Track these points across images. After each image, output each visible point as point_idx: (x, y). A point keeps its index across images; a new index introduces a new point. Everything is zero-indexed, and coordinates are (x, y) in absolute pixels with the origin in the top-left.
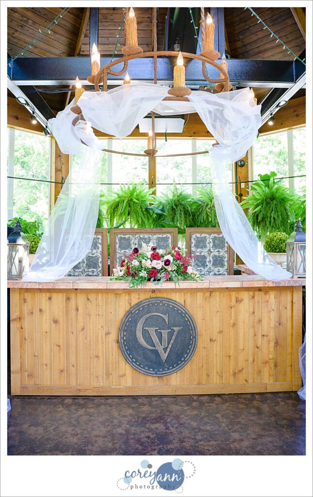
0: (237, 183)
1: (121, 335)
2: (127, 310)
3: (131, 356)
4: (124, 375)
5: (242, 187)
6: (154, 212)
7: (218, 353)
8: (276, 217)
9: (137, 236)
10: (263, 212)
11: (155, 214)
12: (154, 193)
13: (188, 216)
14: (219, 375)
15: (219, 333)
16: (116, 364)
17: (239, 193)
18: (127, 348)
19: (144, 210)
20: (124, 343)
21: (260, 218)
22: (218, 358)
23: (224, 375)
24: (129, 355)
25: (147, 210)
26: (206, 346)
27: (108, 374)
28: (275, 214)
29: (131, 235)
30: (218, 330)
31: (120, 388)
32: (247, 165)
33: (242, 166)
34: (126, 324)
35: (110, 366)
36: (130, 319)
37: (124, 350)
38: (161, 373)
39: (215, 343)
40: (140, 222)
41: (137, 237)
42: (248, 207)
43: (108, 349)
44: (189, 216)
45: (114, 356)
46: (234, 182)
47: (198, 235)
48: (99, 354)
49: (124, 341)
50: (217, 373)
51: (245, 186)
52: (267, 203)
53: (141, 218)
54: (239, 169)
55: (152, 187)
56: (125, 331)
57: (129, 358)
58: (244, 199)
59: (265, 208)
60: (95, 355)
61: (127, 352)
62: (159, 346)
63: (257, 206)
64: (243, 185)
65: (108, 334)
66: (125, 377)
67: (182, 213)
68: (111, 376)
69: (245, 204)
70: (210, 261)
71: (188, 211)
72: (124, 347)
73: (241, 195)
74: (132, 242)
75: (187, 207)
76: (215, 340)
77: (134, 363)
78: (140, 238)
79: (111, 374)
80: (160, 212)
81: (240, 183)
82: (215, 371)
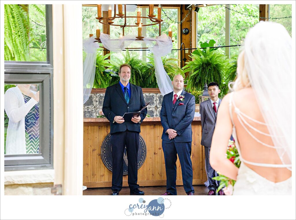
0: (182, 49)
1: (102, 151)
2: (105, 136)
3: (108, 163)
4: (103, 175)
5: (186, 53)
6: (110, 75)
7: (159, 161)
8: (209, 80)
9: (98, 94)
10: (200, 75)
11: (112, 76)
12: (109, 58)
13: (138, 78)
14: (160, 175)
15: (159, 149)
16: (98, 168)
17: (183, 58)
18: (106, 158)
19: (102, 73)
20: (104, 155)
21: (197, 81)
22: (159, 164)
23: (163, 174)
24: (107, 162)
25: (104, 73)
26: (152, 157)
27: (94, 175)
28: (208, 77)
29: (93, 93)
30: (159, 148)
31: (101, 183)
32: (191, 33)
33: (186, 33)
34: (105, 143)
35: (95, 169)
36: (108, 141)
37: (104, 159)
38: (125, 172)
39: (157, 155)
40: (100, 83)
41: (98, 96)
42: (189, 71)
43: (94, 159)
44: (140, 78)
45: (98, 163)
46: (180, 49)
47: (147, 94)
48: (88, 163)
49: (104, 153)
50: (159, 173)
51: (189, 52)
52: (203, 69)
53: (100, 80)
54: (184, 36)
55: (107, 53)
56: (105, 148)
57: (107, 164)
58: (187, 64)
59: (201, 73)
60: (86, 163)
61: (106, 160)
62: (125, 157)
63: (195, 70)
64: (187, 51)
65: (94, 150)
66: (104, 176)
67: (134, 76)
68: (96, 176)
69: (187, 68)
70: (157, 115)
71: (139, 74)
72: (104, 157)
73: (185, 60)
74: (94, 100)
75: (138, 71)
76: (157, 154)
77: (110, 167)
78: (101, 96)
79: (96, 175)
80: (115, 75)
81: (185, 50)
82: (157, 172)
